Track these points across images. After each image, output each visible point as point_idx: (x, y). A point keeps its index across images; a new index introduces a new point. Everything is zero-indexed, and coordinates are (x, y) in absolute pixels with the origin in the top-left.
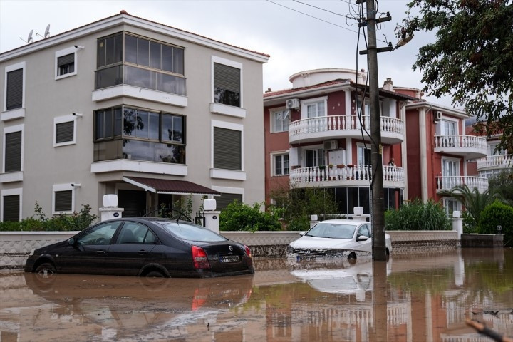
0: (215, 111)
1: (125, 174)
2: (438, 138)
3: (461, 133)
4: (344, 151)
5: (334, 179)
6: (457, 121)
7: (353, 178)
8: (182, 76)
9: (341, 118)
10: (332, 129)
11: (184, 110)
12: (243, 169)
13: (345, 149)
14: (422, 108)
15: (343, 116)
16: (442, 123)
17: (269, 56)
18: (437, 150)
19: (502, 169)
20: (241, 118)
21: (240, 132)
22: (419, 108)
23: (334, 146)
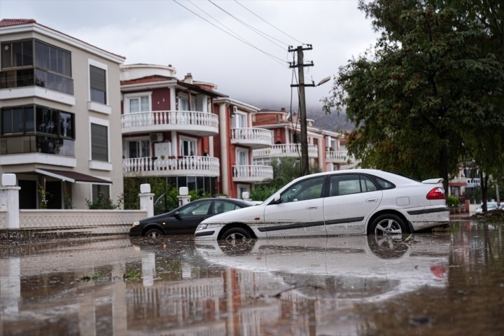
0: (92, 109)
1: (37, 166)
2: (234, 130)
3: (248, 126)
4: (170, 143)
5: (165, 168)
6: (245, 114)
7: (178, 168)
8: (69, 77)
9: (167, 113)
10: (159, 123)
11: (72, 108)
12: (109, 161)
13: (171, 141)
14: (223, 103)
15: (168, 111)
16: (237, 116)
17: (125, 58)
18: (233, 141)
19: (272, 158)
20: (106, 115)
21: (106, 127)
22: (220, 103)
23: (160, 138)
